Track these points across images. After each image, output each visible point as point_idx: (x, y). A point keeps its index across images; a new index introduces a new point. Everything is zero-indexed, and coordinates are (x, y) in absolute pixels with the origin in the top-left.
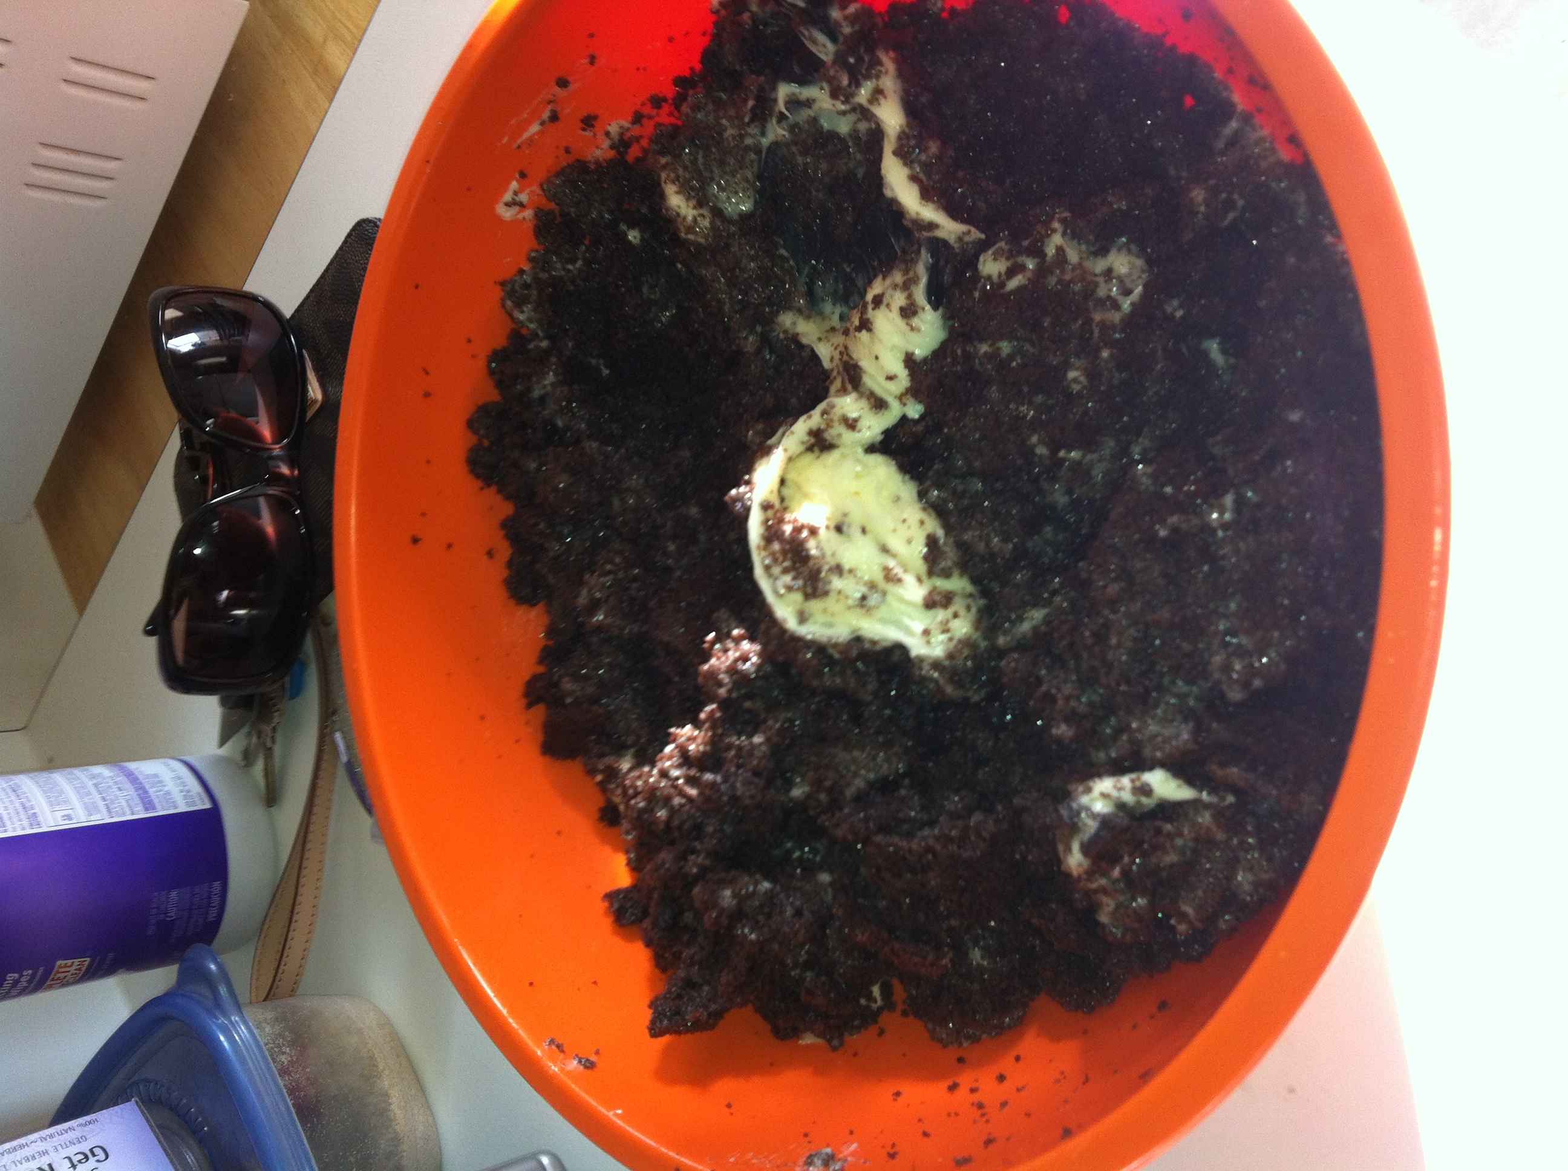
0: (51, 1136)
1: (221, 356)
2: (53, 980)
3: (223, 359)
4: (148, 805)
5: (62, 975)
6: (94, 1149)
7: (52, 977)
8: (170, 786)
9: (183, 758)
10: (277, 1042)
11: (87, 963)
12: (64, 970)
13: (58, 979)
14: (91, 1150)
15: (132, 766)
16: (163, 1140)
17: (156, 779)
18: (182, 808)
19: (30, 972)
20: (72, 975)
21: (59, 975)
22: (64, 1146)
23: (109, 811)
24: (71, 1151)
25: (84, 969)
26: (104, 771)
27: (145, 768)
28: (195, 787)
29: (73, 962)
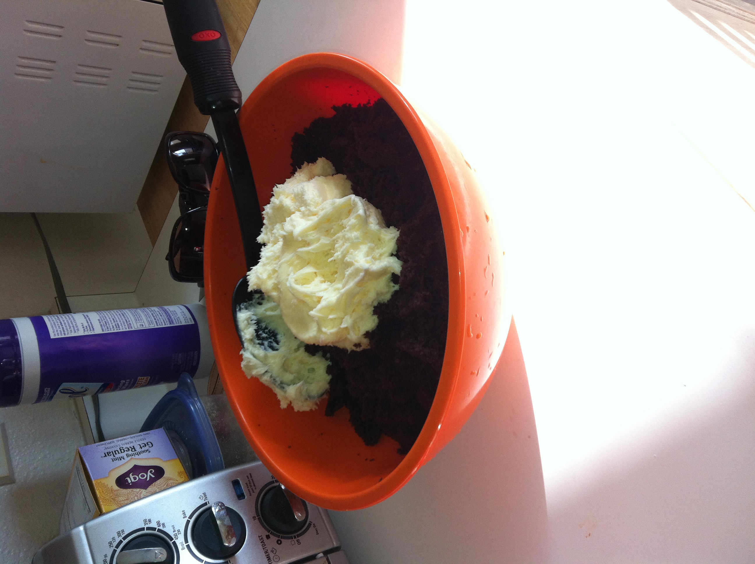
0: (134, 437)
1: (193, 158)
2: (137, 384)
3: (194, 159)
4: (171, 322)
5: (141, 382)
6: (148, 443)
7: (136, 383)
8: (179, 315)
9: (185, 305)
10: (212, 409)
11: (149, 378)
12: (141, 380)
13: (139, 384)
14: (147, 443)
15: (166, 307)
16: (172, 441)
17: (175, 312)
18: (184, 323)
19: (129, 380)
20: (144, 382)
21: (139, 382)
22: (138, 441)
23: (157, 323)
24: (140, 443)
25: (148, 381)
26: (156, 309)
27: (171, 308)
28: (189, 316)
29: (144, 378)
